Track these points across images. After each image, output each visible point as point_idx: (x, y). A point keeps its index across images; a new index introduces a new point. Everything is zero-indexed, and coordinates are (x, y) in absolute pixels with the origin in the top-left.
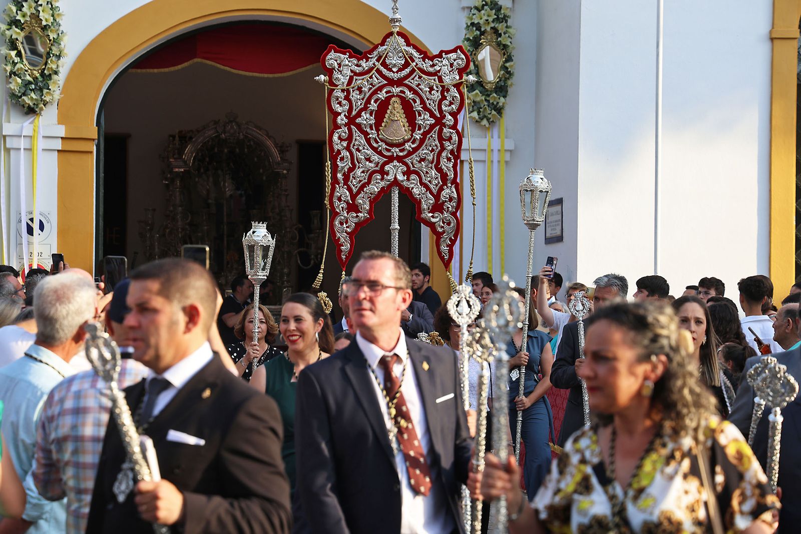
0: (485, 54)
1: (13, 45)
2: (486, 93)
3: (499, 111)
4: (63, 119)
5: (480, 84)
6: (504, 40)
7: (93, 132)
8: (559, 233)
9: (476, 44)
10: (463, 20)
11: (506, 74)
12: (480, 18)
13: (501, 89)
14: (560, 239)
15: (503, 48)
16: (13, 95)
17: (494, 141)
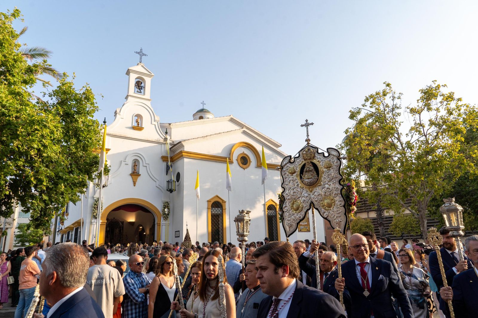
0: (166, 210)
1: (95, 208)
2: (166, 215)
3: (168, 217)
4: (101, 219)
5: (165, 214)
6: (169, 207)
7: (106, 221)
8: (178, 236)
9: (165, 208)
10: (163, 204)
11: (169, 212)
12: (166, 204)
13: (168, 214)
14: (179, 237)
15: (169, 209)
16: (94, 216)
17: (167, 222)
